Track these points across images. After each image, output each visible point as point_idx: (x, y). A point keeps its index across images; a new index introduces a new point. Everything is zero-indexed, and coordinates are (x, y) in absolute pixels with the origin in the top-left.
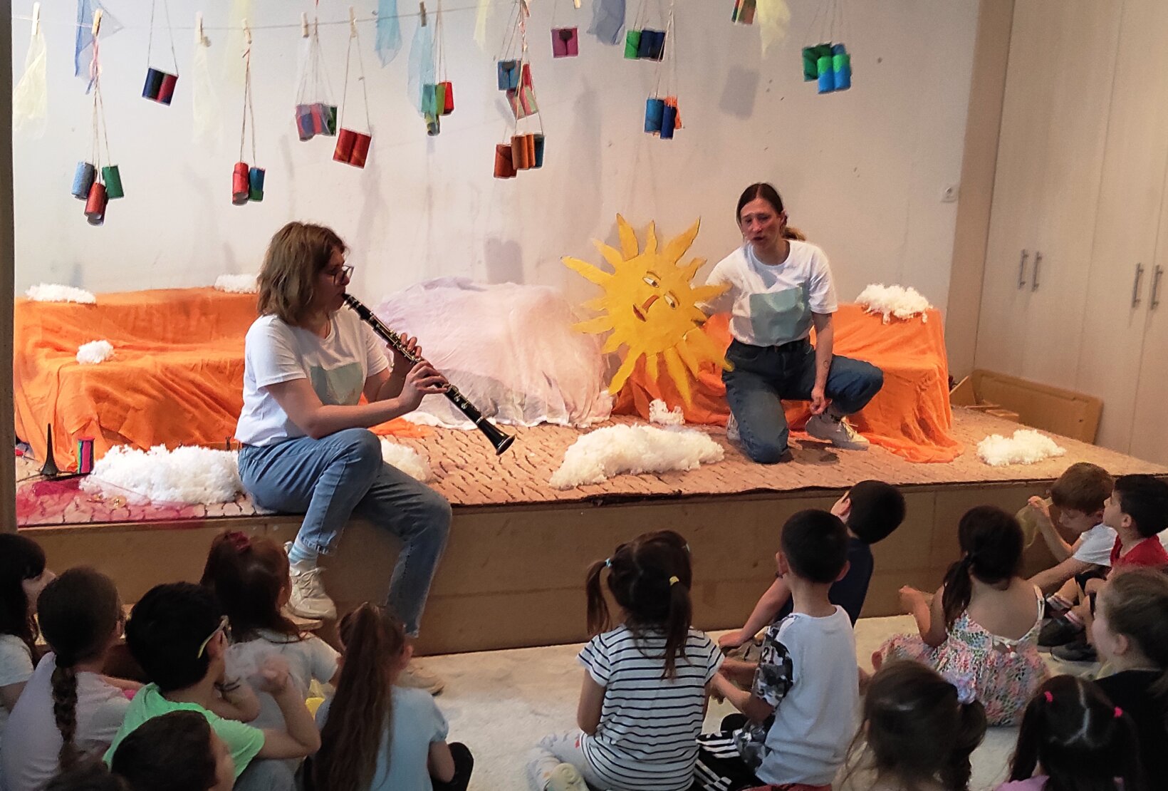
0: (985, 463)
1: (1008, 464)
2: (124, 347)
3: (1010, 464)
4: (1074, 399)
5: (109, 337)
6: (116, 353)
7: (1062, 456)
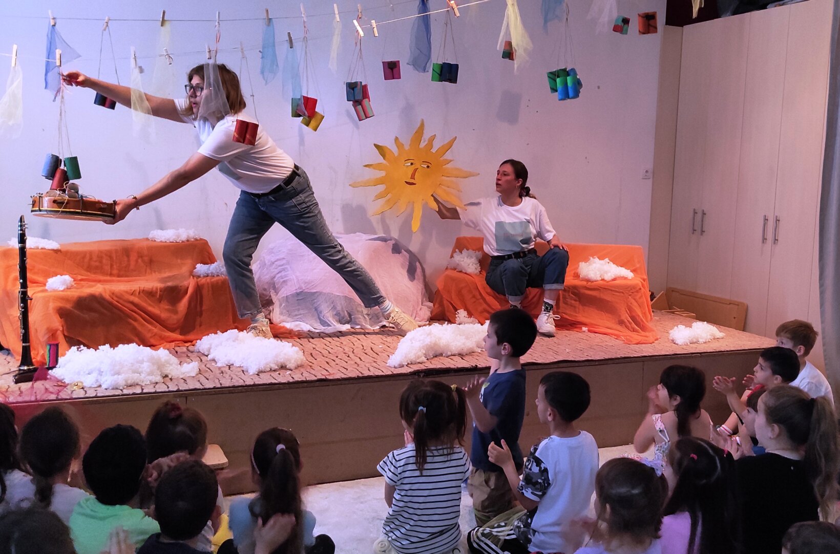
0: (674, 343)
1: (689, 344)
2: (81, 280)
3: (690, 343)
4: (730, 304)
5: (71, 274)
6: (75, 284)
7: (722, 338)
